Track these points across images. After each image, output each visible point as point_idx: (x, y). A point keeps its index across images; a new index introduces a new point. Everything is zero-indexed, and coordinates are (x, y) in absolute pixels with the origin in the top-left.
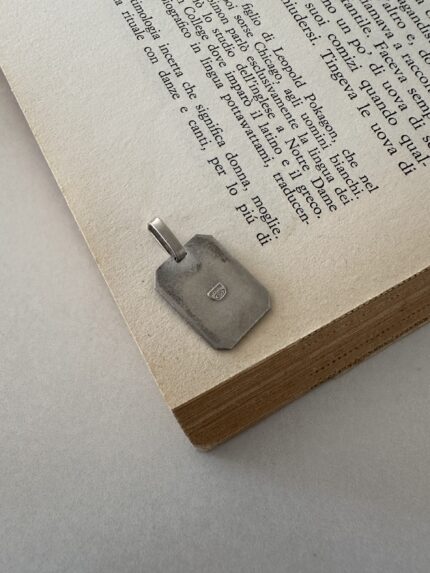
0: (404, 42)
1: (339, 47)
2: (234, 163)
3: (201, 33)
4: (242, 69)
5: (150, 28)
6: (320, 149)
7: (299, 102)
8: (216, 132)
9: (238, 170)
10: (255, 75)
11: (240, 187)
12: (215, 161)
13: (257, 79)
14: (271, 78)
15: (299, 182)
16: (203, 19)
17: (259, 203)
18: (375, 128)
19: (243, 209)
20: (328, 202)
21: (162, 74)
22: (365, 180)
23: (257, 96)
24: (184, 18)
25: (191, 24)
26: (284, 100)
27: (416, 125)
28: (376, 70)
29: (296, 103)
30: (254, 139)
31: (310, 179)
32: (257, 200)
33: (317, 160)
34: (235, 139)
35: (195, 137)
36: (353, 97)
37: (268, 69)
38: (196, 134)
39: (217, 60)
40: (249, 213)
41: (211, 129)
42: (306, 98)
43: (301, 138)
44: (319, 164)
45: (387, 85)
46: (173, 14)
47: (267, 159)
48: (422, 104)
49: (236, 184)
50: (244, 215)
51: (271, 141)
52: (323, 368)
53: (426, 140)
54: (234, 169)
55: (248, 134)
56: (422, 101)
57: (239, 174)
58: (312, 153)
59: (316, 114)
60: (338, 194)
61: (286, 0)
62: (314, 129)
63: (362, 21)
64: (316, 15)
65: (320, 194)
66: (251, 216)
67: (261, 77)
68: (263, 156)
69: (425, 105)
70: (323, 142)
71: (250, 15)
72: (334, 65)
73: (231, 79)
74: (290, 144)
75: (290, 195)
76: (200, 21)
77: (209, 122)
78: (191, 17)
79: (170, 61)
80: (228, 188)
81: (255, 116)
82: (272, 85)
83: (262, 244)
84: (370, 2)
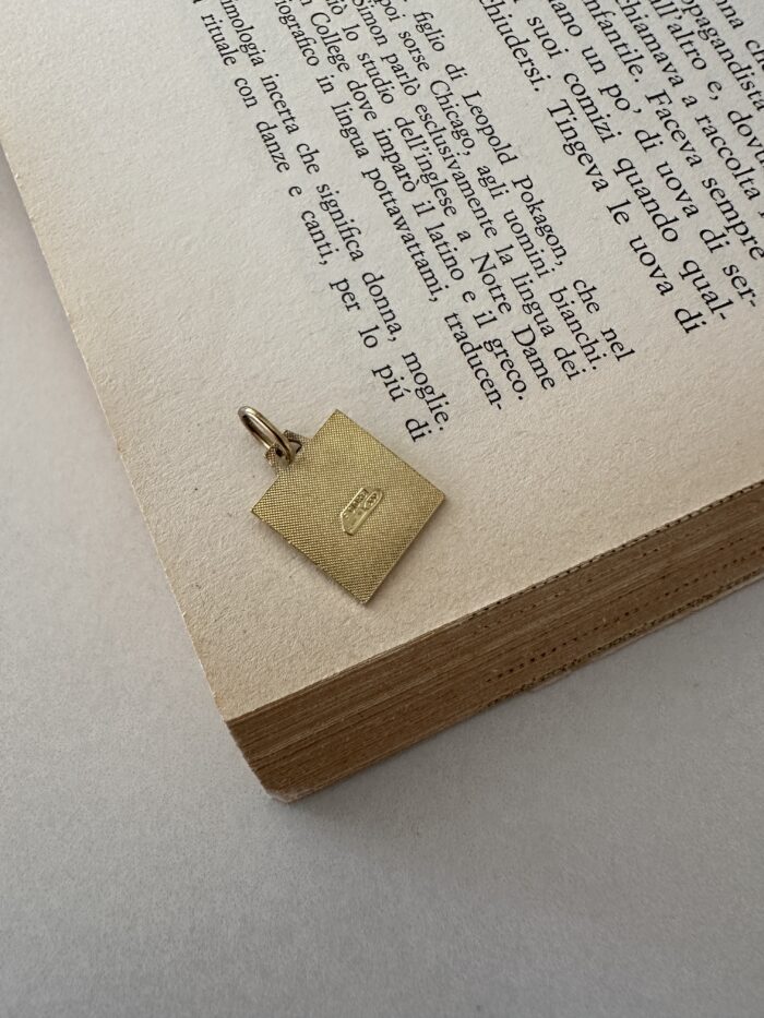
0: (702, 94)
1: (582, 96)
2: (376, 290)
3: (338, 61)
4: (405, 127)
5: (247, 46)
6: (533, 275)
7: (503, 190)
8: (349, 235)
9: (383, 303)
10: (427, 137)
11: (382, 334)
12: (343, 286)
13: (430, 144)
14: (456, 146)
15: (490, 332)
16: (342, 35)
17: (415, 366)
18: (637, 245)
19: (386, 373)
20: (541, 371)
21: (262, 127)
22: (610, 335)
23: (427, 176)
24: (310, 31)
25: (320, 43)
26: (475, 186)
27: (712, 245)
28: (647, 141)
29: (497, 191)
30: (415, 250)
31: (510, 328)
32: (412, 359)
33: (527, 295)
34: (382, 247)
35: (310, 239)
36: (601, 187)
37: (450, 128)
38: (312, 235)
39: (361, 107)
40: (395, 381)
41: (341, 228)
42: (515, 184)
43: (502, 254)
44: (530, 302)
45: (664, 170)
46: (290, 23)
47: (437, 287)
48: (727, 207)
49: (377, 328)
50: (387, 385)
51: (445, 257)
52: (511, 671)
53: (728, 271)
54: (376, 302)
55: (406, 242)
56: (727, 202)
57: (383, 311)
58: (517, 283)
59: (532, 213)
60: (559, 359)
61: (493, 10)
62: (525, 239)
63: (629, 53)
64: (545, 39)
65: (528, 357)
66: (399, 387)
67: (438, 141)
68: (430, 282)
69: (732, 209)
70: (539, 264)
71: (427, 32)
72: (571, 128)
73: (383, 142)
74: (479, 264)
75: (473, 354)
76: (336, 38)
77: (339, 215)
78: (322, 30)
79: (279, 105)
80: (361, 334)
81: (419, 210)
82: (457, 158)
83: (414, 439)
84: (645, 21)
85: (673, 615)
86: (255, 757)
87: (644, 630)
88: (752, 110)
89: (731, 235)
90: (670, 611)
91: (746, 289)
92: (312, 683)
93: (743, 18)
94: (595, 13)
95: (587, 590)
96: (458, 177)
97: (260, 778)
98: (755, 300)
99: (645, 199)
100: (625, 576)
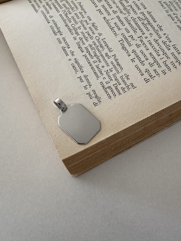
0: (149, 36)
1: (125, 38)
2: (86, 78)
3: (77, 33)
4: (91, 46)
5: (59, 31)
6: (117, 74)
7: (110, 57)
8: (81, 68)
9: (88, 81)
10: (95, 48)
11: (88, 87)
12: (80, 78)
13: (96, 49)
14: (101, 49)
15: (109, 85)
16: (78, 28)
17: (95, 92)
18: (137, 66)
19: (89, 94)
20: (119, 92)
21: (63, 48)
22: (132, 84)
23: (96, 55)
24: (71, 28)
25: (73, 30)
26: (105, 57)
27: (151, 65)
28: (138, 46)
30: (94, 70)
31: (113, 84)
32: (94, 91)
33: (116, 77)
34: (87, 70)
35: (73, 69)
36: (129, 55)
37: (100, 46)
38: (74, 68)
39: (82, 42)
40: (91, 95)
41: (79, 67)
42: (113, 56)
43: (110, 70)
44: (116, 79)
45: (142, 51)
46: (67, 26)
47: (98, 77)
48: (154, 58)
49: (87, 85)
50: (89, 96)
51: (100, 71)
52: (116, 149)
53: (154, 70)
54: (87, 80)
55: (92, 69)
56: (154, 57)
57: (88, 82)
58: (114, 75)
59: (116, 61)
60: (122, 89)
61: (107, 22)
62: (115, 67)
63: (134, 29)
64: (118, 27)
65: (116, 89)
66: (92, 97)
67: (97, 48)
68: (97, 76)
69: (155, 58)
70: (118, 71)
71: (94, 27)
72: (123, 44)
73: (86, 49)
74: (106, 72)
75: (106, 89)
76: (77, 29)
77: (79, 64)
78: (74, 27)
79: (66, 43)
80: (84, 87)
81: (94, 62)
82: (101, 51)
83: (95, 106)
84: (137, 22)
85: (148, 137)
86: (68, 167)
87: (142, 141)
88: (159, 39)
89: (155, 64)
90: (147, 136)
91: (158, 74)
92: (77, 152)
93: (156, 20)
94: (127, 21)
95: (129, 133)
96: (102, 55)
97: (69, 171)
98: (160, 76)
99: (138, 57)
100: (136, 130)
